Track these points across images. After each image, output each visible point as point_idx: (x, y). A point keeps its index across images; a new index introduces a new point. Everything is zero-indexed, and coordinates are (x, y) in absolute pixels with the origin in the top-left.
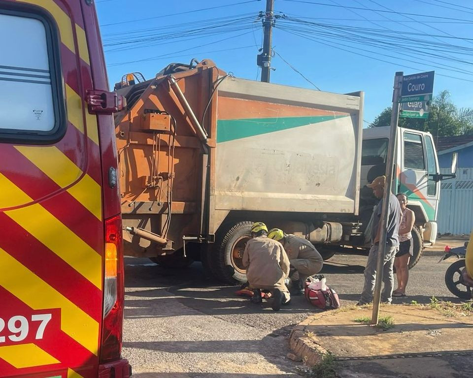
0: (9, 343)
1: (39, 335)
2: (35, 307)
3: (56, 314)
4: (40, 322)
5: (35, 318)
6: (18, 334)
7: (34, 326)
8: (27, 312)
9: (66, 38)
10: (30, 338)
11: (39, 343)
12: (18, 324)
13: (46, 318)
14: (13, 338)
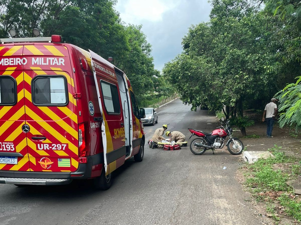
0: (57, 150)
1: (64, 149)
2: (62, 143)
3: (67, 144)
4: (64, 146)
5: (62, 145)
6: (59, 148)
7: (62, 147)
8: (61, 144)
9: (69, 82)
10: (62, 149)
11: (64, 151)
12: (59, 146)
13: (65, 145)
14: (58, 149)
